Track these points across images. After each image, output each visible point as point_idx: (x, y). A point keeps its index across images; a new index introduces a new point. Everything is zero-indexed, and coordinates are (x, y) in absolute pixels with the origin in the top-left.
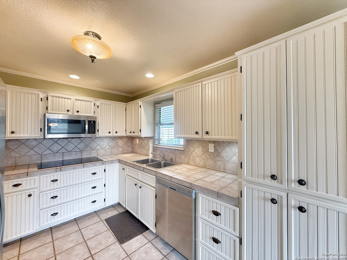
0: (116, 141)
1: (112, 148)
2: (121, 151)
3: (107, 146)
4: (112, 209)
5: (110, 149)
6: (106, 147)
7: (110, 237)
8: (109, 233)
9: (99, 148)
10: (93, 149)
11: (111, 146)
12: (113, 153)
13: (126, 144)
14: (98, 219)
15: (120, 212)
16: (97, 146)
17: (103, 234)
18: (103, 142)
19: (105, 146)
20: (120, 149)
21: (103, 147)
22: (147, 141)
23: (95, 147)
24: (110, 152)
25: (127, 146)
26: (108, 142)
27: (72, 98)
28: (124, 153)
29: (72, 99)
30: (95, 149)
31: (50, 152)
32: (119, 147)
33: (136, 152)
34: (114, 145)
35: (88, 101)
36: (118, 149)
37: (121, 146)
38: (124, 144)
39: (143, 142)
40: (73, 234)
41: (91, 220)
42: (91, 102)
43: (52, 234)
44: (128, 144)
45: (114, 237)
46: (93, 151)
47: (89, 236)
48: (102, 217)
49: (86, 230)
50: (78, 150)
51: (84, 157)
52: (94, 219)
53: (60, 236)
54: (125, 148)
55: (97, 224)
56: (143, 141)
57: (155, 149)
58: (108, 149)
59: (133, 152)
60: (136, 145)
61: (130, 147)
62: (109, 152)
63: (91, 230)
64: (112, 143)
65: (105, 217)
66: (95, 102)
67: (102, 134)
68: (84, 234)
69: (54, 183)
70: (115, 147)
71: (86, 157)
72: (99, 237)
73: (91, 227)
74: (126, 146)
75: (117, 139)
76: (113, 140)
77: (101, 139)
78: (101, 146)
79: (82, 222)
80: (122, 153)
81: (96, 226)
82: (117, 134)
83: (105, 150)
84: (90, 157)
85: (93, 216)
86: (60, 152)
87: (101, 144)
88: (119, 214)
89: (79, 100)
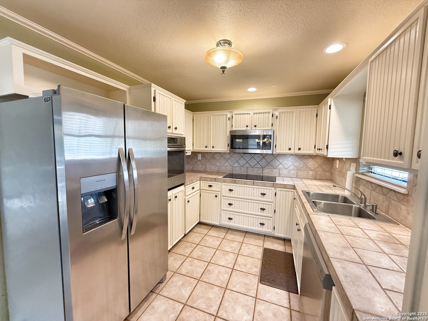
0: (305, 161)
1: (298, 169)
2: (311, 176)
3: (292, 166)
4: (281, 242)
5: (295, 170)
6: (290, 168)
7: (256, 267)
8: (259, 263)
9: (282, 167)
10: (275, 167)
11: (297, 167)
12: (300, 177)
13: (320, 166)
14: (261, 243)
15: (286, 251)
16: (279, 164)
17: (254, 259)
18: (287, 161)
19: (288, 166)
20: (311, 173)
21: (286, 167)
22: (348, 166)
23: (277, 165)
24: (295, 174)
25: (323, 170)
26: (293, 161)
27: (251, 112)
28: (315, 179)
29: (251, 114)
30: (277, 168)
31: (238, 165)
32: (309, 169)
33: (335, 182)
34: (301, 165)
35: (266, 113)
36: (307, 173)
37: (312, 169)
38: (317, 166)
39: (344, 166)
40: (236, 243)
41: (256, 241)
42: (269, 113)
43: (226, 233)
44: (324, 167)
45: (260, 270)
46: (275, 170)
47: (244, 252)
48: (266, 244)
49: (246, 246)
50: (259, 166)
51: (265, 175)
52: (258, 241)
53: (229, 238)
54: (319, 172)
55: (257, 247)
56: (344, 163)
57: (357, 181)
58: (292, 170)
59: (331, 180)
60: (336, 170)
61: (327, 171)
62: (293, 174)
63: (249, 249)
64: (298, 163)
65: (268, 245)
66: (273, 112)
67: (280, 150)
68: (242, 247)
69: (230, 192)
70: (302, 169)
71: (267, 175)
72: (250, 259)
73: (250, 246)
74: (320, 169)
75: (306, 158)
76: (300, 158)
77: (284, 157)
78: (284, 165)
79: (248, 238)
80: (314, 178)
81: (255, 248)
82: (300, 151)
83: (289, 171)
84: (271, 175)
85: (259, 238)
86: (245, 166)
87: (284, 162)
88: (284, 252)
89: (257, 113)
